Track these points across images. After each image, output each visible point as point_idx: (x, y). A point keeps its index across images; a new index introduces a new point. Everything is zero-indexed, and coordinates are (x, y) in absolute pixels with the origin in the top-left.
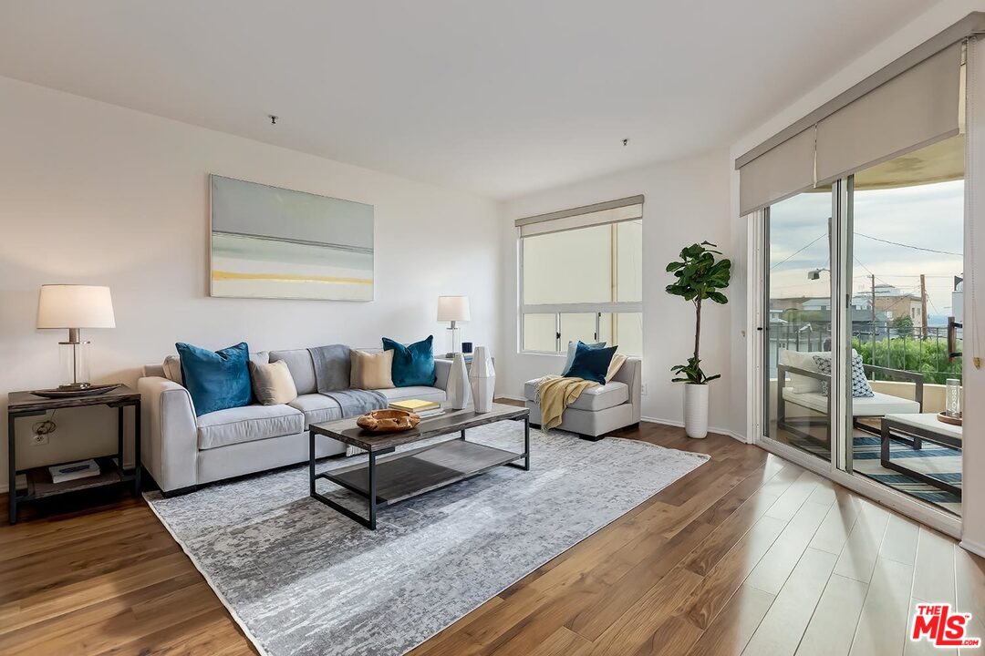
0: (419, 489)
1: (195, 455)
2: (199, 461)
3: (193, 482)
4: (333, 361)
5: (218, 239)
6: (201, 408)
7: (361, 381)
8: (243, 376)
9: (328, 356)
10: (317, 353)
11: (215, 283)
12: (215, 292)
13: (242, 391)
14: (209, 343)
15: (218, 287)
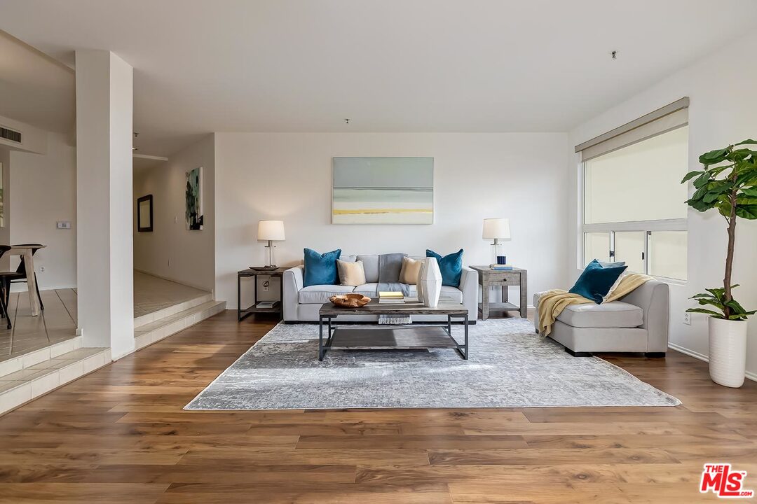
0: (355, 346)
1: (297, 305)
2: (298, 309)
3: (295, 319)
4: (392, 264)
5: (337, 192)
6: (306, 283)
7: (403, 278)
8: (331, 268)
9: (390, 260)
10: (384, 258)
11: (335, 217)
12: (334, 222)
13: (331, 276)
14: (320, 249)
15: (336, 218)
